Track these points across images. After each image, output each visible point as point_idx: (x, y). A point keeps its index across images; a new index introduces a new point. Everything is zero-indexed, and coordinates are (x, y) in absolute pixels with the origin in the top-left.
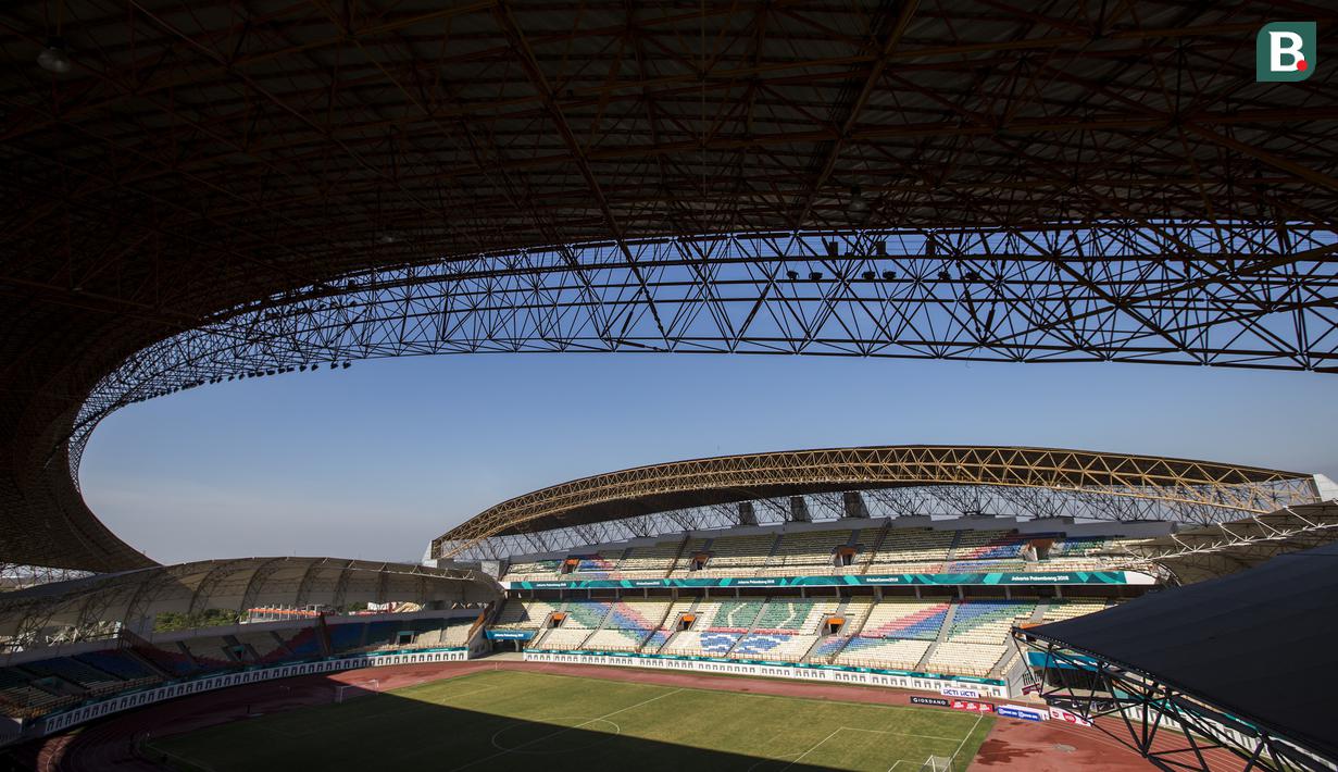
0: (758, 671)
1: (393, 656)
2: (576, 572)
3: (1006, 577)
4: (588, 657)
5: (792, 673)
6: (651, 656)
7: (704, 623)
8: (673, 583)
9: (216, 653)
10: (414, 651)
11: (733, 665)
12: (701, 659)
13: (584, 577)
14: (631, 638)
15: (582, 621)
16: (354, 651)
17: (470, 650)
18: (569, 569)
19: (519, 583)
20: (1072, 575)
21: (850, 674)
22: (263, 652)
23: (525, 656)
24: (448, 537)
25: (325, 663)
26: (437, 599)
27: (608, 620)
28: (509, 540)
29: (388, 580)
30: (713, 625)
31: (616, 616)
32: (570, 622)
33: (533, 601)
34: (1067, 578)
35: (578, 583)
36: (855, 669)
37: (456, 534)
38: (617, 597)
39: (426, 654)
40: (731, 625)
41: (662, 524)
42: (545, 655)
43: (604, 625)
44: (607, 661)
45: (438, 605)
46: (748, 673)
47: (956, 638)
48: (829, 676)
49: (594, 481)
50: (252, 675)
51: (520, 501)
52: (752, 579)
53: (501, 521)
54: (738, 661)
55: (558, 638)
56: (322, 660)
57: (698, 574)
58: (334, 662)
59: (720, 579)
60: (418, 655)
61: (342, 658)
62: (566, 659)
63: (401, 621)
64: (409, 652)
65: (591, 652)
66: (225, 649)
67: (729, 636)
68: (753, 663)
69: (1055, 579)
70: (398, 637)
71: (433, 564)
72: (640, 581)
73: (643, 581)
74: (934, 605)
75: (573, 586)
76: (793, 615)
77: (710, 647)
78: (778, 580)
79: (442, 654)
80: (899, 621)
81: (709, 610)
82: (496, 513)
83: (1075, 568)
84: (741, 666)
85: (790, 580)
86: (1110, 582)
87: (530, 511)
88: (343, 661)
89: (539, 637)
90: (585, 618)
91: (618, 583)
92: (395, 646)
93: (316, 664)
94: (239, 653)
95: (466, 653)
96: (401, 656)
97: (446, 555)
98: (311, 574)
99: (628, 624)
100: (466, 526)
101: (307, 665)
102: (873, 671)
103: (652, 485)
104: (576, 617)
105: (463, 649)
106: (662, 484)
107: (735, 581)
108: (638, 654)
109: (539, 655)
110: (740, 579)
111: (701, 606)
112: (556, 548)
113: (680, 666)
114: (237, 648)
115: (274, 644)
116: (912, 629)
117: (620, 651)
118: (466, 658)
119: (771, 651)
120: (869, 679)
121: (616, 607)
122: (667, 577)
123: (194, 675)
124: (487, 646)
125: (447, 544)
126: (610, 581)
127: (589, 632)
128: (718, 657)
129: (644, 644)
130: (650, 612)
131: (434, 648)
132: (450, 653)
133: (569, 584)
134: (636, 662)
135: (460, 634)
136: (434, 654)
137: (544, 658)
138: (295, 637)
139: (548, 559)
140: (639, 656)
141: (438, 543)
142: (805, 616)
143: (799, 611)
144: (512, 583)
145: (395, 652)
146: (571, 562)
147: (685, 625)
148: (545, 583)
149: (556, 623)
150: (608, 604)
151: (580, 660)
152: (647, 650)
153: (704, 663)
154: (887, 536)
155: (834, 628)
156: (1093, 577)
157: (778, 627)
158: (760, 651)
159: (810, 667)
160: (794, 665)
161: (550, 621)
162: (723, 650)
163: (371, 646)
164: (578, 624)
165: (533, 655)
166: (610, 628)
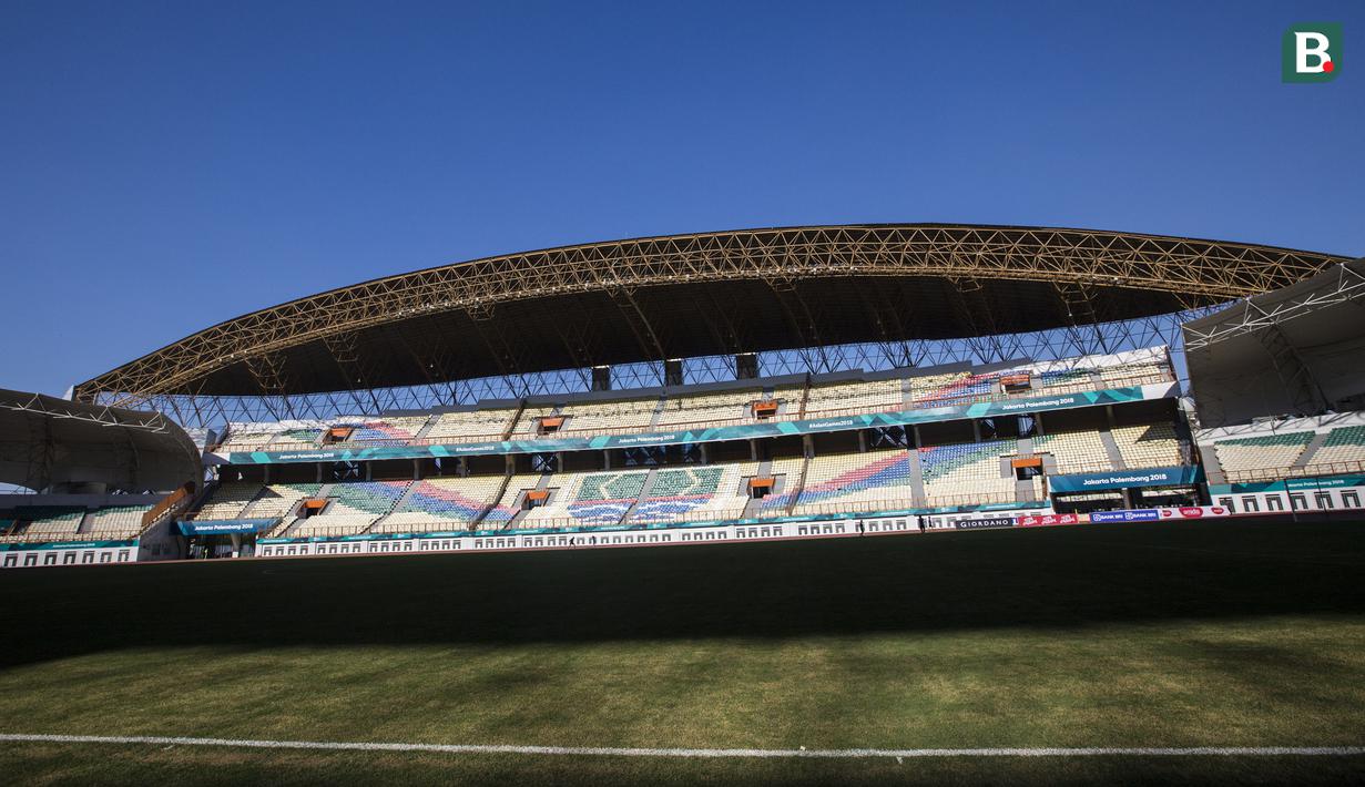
2: (347, 441)
3: (994, 407)
5: (731, 534)
6: (496, 533)
10: (14, 548)
12: (582, 530)
14: (452, 517)
17: (143, 547)
18: (336, 438)
19: (245, 454)
20: (1079, 396)
21: (821, 524)
23: (258, 549)
24: (106, 381)
27: (406, 503)
30: (579, 499)
31: (419, 495)
32: (337, 508)
34: (1072, 400)
35: (354, 452)
39: (43, 553)
40: (607, 497)
42: (298, 547)
43: (400, 508)
44: (416, 546)
46: (659, 540)
47: (937, 480)
48: (789, 531)
57: (552, 437)
59: (593, 437)
62: (341, 548)
65: (386, 537)
67: (612, 506)
68: (672, 528)
69: (1057, 403)
73: (468, 445)
74: (889, 456)
75: (347, 457)
76: (698, 481)
77: (589, 518)
78: (681, 434)
81: (569, 483)
83: (1082, 389)
84: (647, 533)
85: (698, 432)
86: (1124, 400)
89: (282, 527)
90: (364, 501)
95: (133, 549)
99: (442, 504)
104: (341, 499)
105: (129, 542)
107: (615, 437)
108: (472, 532)
109: (286, 547)
110: (622, 436)
111: (554, 480)
113: (546, 543)
117: (436, 532)
118: (134, 558)
121: (418, 486)
122: (506, 439)
126: (410, 449)
127: (377, 516)
128: (610, 525)
129: (478, 522)
130: (479, 489)
131: (61, 543)
132: (99, 551)
133: (337, 454)
134: (468, 542)
135: (123, 522)
136: (61, 552)
137: (297, 550)
140: (472, 535)
141: (86, 388)
142: (717, 479)
143: (703, 476)
144: (232, 454)
146: (336, 431)
147: (533, 504)
149: (308, 511)
150: (402, 484)
151: (364, 549)
154: (813, 388)
155: (760, 492)
156: (1103, 395)
157: (681, 495)
158: (671, 515)
159: (761, 522)
160: (735, 523)
161: (302, 510)
162: (611, 519)
164: (353, 510)
165: (275, 547)
166: (411, 511)
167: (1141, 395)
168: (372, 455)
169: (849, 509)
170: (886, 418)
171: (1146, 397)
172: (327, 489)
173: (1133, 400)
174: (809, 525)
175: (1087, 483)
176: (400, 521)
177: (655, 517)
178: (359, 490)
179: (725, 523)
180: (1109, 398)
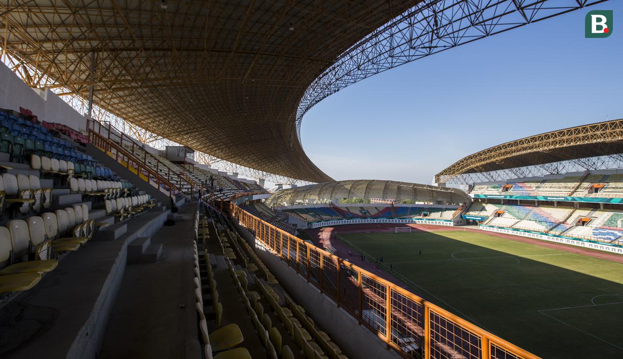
1: (420, 221)
2: (510, 191)
6: (555, 236)
7: (597, 223)
8: (573, 199)
9: (357, 212)
10: (429, 220)
11: (617, 248)
12: (590, 241)
13: (515, 193)
14: (543, 225)
15: (514, 215)
16: (405, 217)
17: (454, 222)
18: (507, 189)
19: (478, 195)
22: (372, 214)
24: (441, 174)
26: (439, 200)
27: (530, 216)
28: (473, 175)
29: (416, 191)
30: (604, 225)
31: (535, 214)
32: (507, 215)
33: (487, 204)
35: (511, 196)
37: (446, 172)
38: (537, 205)
39: (434, 222)
40: (619, 226)
41: (568, 167)
43: (527, 218)
44: (527, 235)
45: (440, 203)
49: (516, 143)
50: (369, 221)
51: (474, 156)
53: (467, 166)
54: (621, 246)
55: (498, 221)
56: (393, 219)
57: (593, 195)
58: (397, 220)
60: (431, 221)
61: (400, 219)
62: (503, 231)
63: (424, 208)
64: (427, 219)
65: (517, 230)
66: (360, 211)
67: (616, 232)
70: (423, 214)
71: (436, 185)
72: (551, 197)
73: (553, 197)
75: (508, 198)
77: (599, 236)
79: (441, 222)
81: (602, 217)
82: (463, 162)
87: (481, 160)
88: (401, 220)
89: (488, 220)
90: (516, 213)
91: (536, 197)
92: (421, 217)
94: (365, 213)
95: (452, 223)
96: (424, 221)
97: (442, 181)
98: (387, 187)
99: (542, 219)
100: (450, 169)
101: (388, 220)
103: (554, 143)
104: (510, 212)
105: (451, 221)
106: (563, 141)
108: (546, 234)
111: (597, 213)
112: (499, 179)
113: (575, 243)
114: (364, 211)
115: (375, 212)
117: (535, 231)
118: (452, 225)
121: (536, 210)
122: (570, 195)
123: (351, 218)
124: (463, 222)
126: (531, 196)
127: (518, 220)
128: (605, 242)
129: (551, 230)
130: (558, 214)
131: (437, 219)
132: (445, 222)
133: (505, 196)
134: (545, 238)
135: (449, 215)
136: (438, 222)
137: (491, 229)
138: (383, 210)
139: (495, 184)
140: (546, 235)
141: (438, 176)
144: (475, 195)
145: (421, 219)
146: (507, 186)
147: (582, 222)
148: (492, 195)
149: (498, 215)
150: (530, 208)
151: (510, 232)
152: (553, 232)
153: (593, 244)
161: (496, 214)
162: (609, 239)
163: (412, 216)
164: (511, 216)
165: (485, 227)
166: (530, 220)
168: (517, 198)
172: (504, 207)
176: (525, 224)
178: (514, 209)
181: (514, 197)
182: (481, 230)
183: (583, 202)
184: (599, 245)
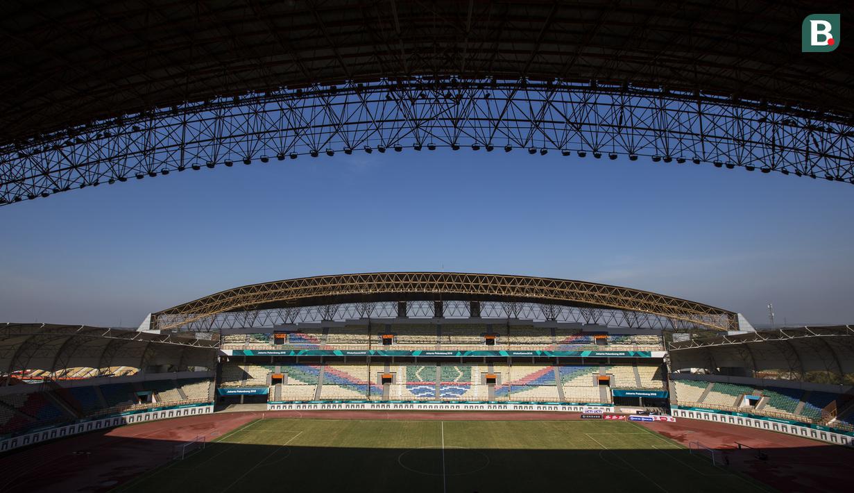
0: (462, 407)
1: (143, 414)
2: (287, 343)
3: (593, 353)
4: (326, 405)
5: (486, 407)
6: (381, 402)
7: (400, 379)
8: (376, 353)
10: (163, 409)
11: (444, 405)
12: (421, 402)
13: (290, 346)
14: (353, 390)
15: (302, 379)
18: (279, 341)
19: (241, 351)
20: (626, 353)
21: (523, 406)
23: (269, 407)
25: (77, 426)
26: (159, 364)
27: (322, 378)
30: (409, 380)
31: (326, 374)
32: (290, 380)
34: (624, 354)
36: (528, 403)
38: (321, 362)
39: (175, 411)
40: (422, 380)
42: (288, 405)
43: (323, 382)
44: (344, 406)
45: (158, 369)
46: (455, 409)
47: (566, 384)
48: (510, 407)
52: (437, 352)
54: (449, 402)
55: (289, 392)
57: (389, 348)
58: (86, 424)
59: (413, 351)
60: (167, 411)
61: (94, 419)
62: (307, 407)
65: (330, 401)
67: (427, 387)
68: (460, 403)
69: (618, 354)
70: (137, 398)
72: (349, 351)
73: (353, 351)
74: (545, 367)
75: (292, 354)
76: (461, 374)
77: (420, 394)
78: (455, 353)
79: (190, 409)
80: (529, 376)
81: (400, 372)
83: (628, 350)
84: (450, 405)
85: (463, 352)
86: (644, 356)
88: (95, 423)
89: (272, 392)
90: (303, 377)
91: (331, 352)
93: (68, 427)
95: (212, 407)
96: (150, 413)
99: (343, 381)
102: (539, 403)
104: (293, 376)
105: (210, 404)
107: (424, 352)
108: (368, 401)
109: (282, 406)
110: (428, 352)
116: (539, 380)
117: (352, 400)
118: (212, 411)
119: (464, 395)
120: (535, 408)
121: (322, 369)
122: (369, 349)
125: (165, 317)
126: (324, 351)
127: (313, 387)
128: (431, 400)
129: (369, 394)
131: (180, 405)
132: (197, 408)
133: (288, 352)
135: (200, 391)
136: (182, 410)
137: (286, 407)
140: (370, 402)
141: (159, 315)
142: (470, 374)
143: (463, 371)
144: (233, 351)
146: (278, 335)
147: (388, 380)
148: (265, 351)
151: (319, 407)
153: (423, 405)
154: (510, 328)
155: (491, 381)
156: (636, 354)
157: (455, 381)
158: (457, 395)
159: (499, 403)
160: (488, 402)
161: (273, 380)
162: (430, 396)
163: (117, 407)
164: (298, 382)
165: (276, 406)
166: (328, 384)
167: (650, 355)
168: (305, 353)
169: (535, 399)
170: (546, 353)
171: (653, 356)
172: (278, 368)
173: (648, 357)
174: (518, 406)
175: (627, 393)
176: (329, 391)
177: (449, 396)
178: (297, 370)
179: (484, 402)
180: (639, 355)
181: (301, 352)
182: (269, 411)
183: (386, 355)
184: (428, 405)
